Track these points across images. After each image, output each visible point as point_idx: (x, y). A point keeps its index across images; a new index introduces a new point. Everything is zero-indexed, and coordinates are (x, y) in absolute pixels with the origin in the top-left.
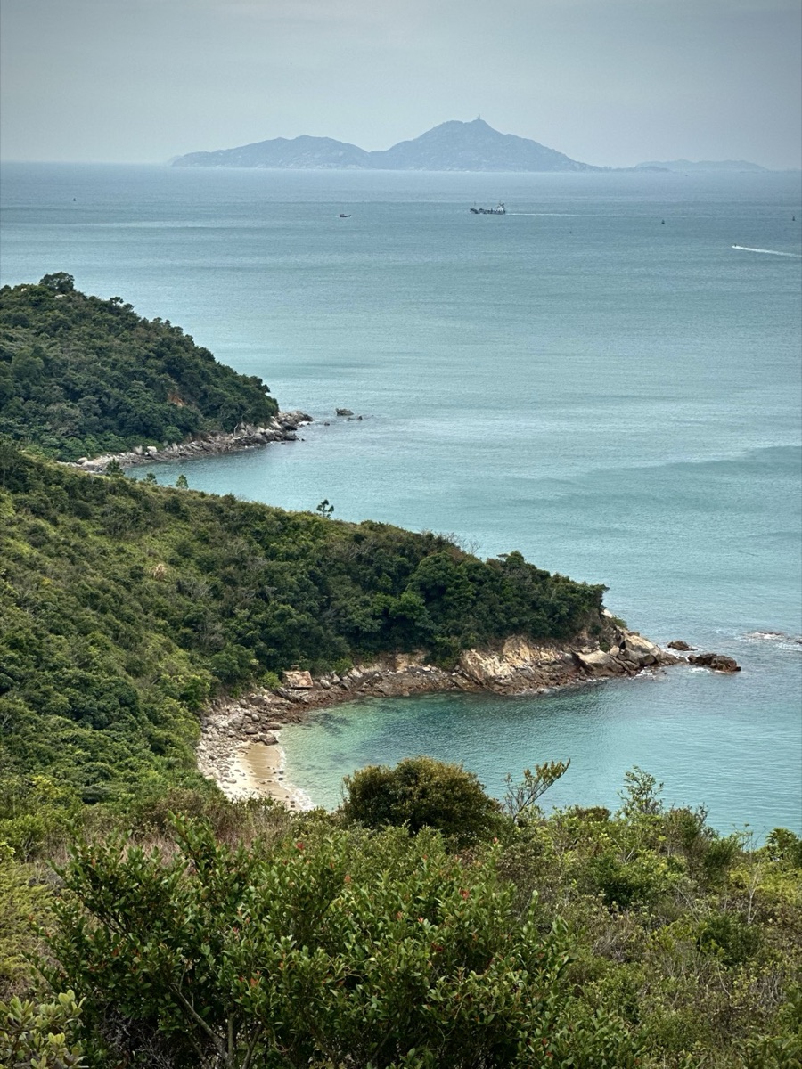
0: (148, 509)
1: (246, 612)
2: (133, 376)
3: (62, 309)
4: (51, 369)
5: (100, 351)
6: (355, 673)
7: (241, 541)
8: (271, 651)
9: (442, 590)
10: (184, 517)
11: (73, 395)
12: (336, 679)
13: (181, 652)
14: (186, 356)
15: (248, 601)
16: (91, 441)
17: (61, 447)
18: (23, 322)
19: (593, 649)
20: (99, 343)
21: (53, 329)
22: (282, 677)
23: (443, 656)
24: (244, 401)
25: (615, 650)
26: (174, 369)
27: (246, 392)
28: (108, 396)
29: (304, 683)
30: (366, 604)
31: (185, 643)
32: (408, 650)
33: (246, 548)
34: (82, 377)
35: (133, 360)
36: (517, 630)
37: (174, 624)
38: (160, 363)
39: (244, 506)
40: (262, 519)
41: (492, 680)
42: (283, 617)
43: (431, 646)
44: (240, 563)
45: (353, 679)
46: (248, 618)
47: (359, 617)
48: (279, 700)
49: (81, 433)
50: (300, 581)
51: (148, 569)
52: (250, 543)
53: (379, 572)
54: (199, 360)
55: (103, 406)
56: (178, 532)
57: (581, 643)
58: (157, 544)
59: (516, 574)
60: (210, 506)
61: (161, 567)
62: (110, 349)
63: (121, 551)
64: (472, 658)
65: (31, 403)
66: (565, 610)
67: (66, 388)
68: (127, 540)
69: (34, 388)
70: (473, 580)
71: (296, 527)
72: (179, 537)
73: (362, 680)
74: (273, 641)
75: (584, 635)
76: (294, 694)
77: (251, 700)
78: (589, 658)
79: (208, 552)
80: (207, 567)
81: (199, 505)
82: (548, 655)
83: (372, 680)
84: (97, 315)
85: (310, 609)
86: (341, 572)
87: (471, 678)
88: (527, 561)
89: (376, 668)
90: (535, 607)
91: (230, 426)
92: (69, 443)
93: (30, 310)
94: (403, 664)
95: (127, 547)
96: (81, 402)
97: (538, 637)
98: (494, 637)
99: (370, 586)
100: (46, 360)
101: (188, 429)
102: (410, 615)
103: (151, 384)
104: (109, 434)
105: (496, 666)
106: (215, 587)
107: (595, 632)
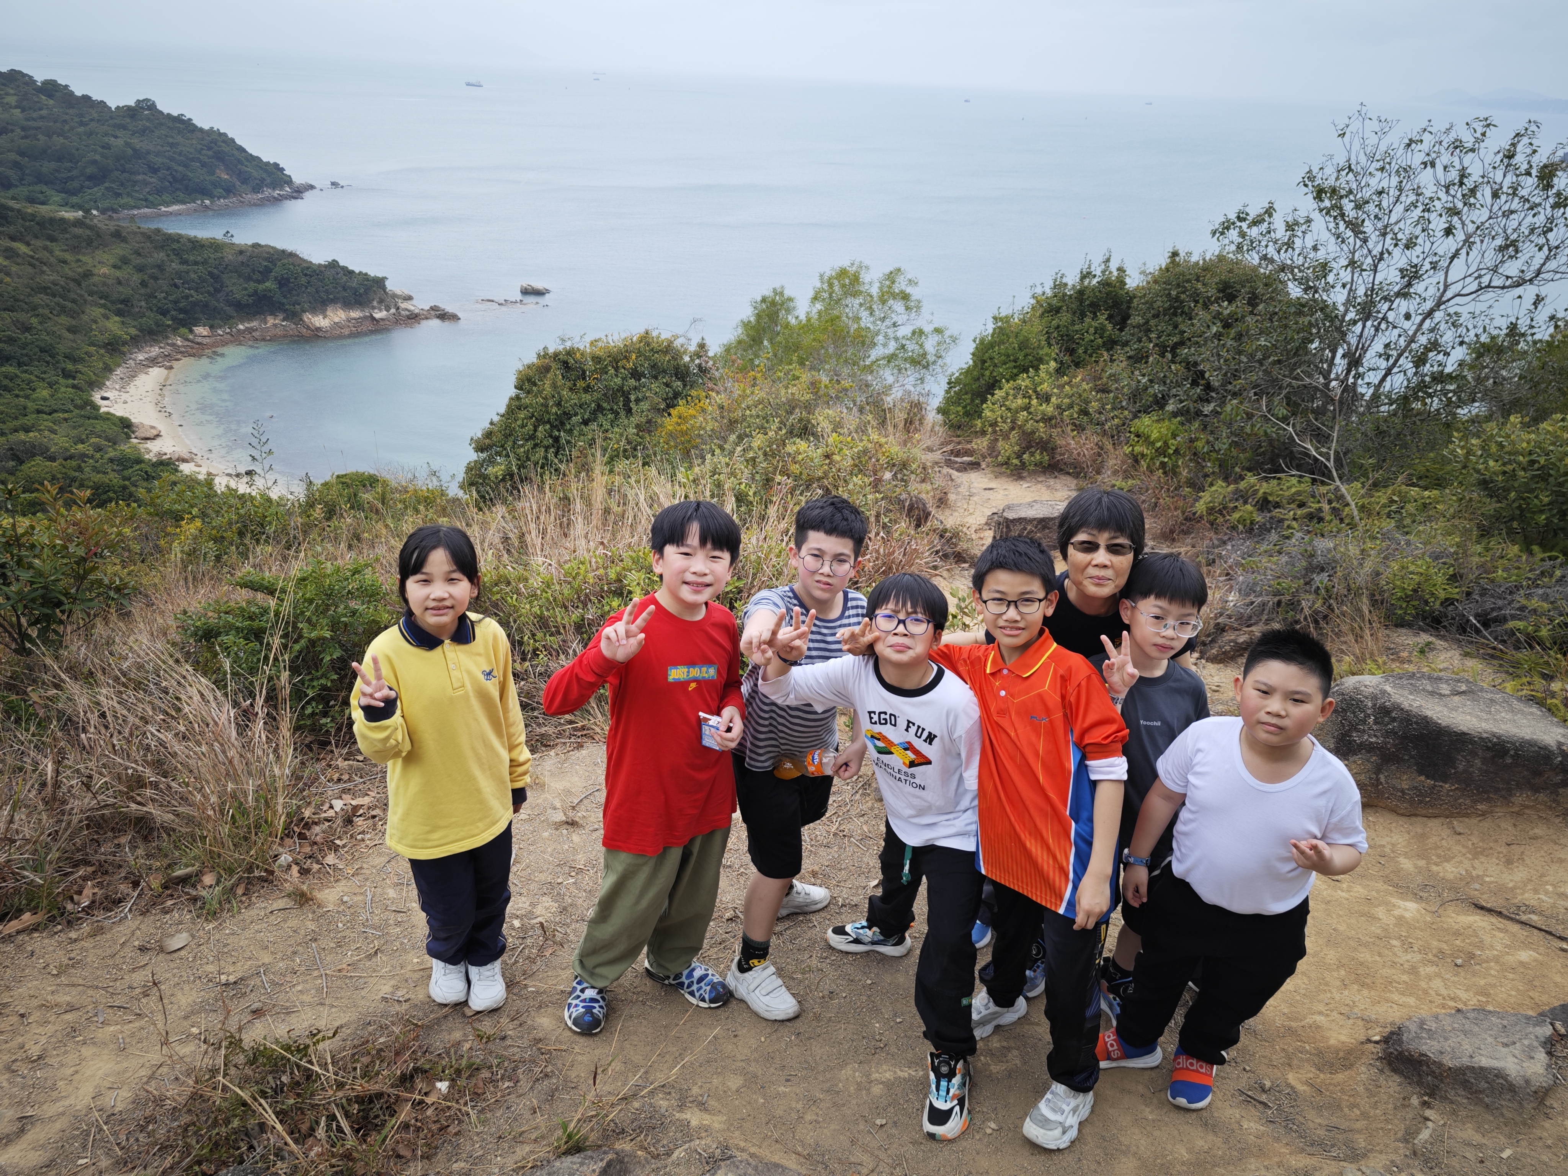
0: (99, 236)
1: (163, 295)
2: (192, 160)
3: (148, 120)
4: (138, 154)
5: (172, 145)
6: (241, 327)
7: (161, 254)
8: (181, 316)
9: (288, 280)
10: (124, 240)
11: (154, 170)
12: (228, 330)
13: (117, 319)
14: (227, 149)
15: (165, 288)
16: (166, 197)
17: (146, 200)
18: (124, 128)
19: (380, 310)
20: (170, 140)
21: (143, 132)
22: (191, 331)
23: (293, 316)
24: (264, 176)
25: (393, 311)
26: (220, 157)
27: (266, 171)
28: (176, 171)
29: (205, 333)
30: (246, 289)
31: (119, 313)
32: (273, 314)
33: (165, 258)
34: (159, 160)
35: (192, 150)
36: (334, 301)
37: (113, 302)
38: (210, 153)
39: (165, 234)
40: (178, 242)
41: (319, 329)
42: (187, 297)
43: (285, 311)
44: (160, 267)
45: (239, 330)
46: (165, 298)
47: (239, 295)
48: (187, 343)
49: (159, 192)
50: (200, 277)
51: (96, 271)
52: (168, 256)
53: (253, 271)
54: (236, 152)
55: (174, 177)
56: (120, 250)
57: (374, 308)
58: (106, 256)
59: (333, 271)
60: (143, 234)
61: (104, 270)
62: (178, 144)
63: (79, 261)
64: (308, 317)
65: (126, 175)
66: (362, 291)
67: (149, 166)
68: (84, 254)
69: (127, 166)
70: (306, 275)
71: (203, 246)
72: (121, 253)
73: (244, 331)
74: (181, 311)
75: (375, 303)
76: (199, 340)
77: (168, 344)
78: (378, 315)
79: (139, 261)
80: (140, 269)
81: (135, 233)
82: (355, 314)
83: (250, 330)
84: (170, 124)
85: (208, 292)
86: (231, 272)
87: (308, 328)
88: (341, 264)
89: (254, 324)
90: (345, 289)
91: (257, 189)
92: (150, 198)
93: (128, 120)
94: (271, 321)
95: (83, 259)
96: (159, 174)
97: (348, 305)
98: (321, 305)
99: (249, 279)
100: (134, 150)
101: (229, 191)
102: (269, 294)
103: (204, 165)
104: (178, 193)
105: (319, 321)
106: (143, 281)
107: (381, 301)
